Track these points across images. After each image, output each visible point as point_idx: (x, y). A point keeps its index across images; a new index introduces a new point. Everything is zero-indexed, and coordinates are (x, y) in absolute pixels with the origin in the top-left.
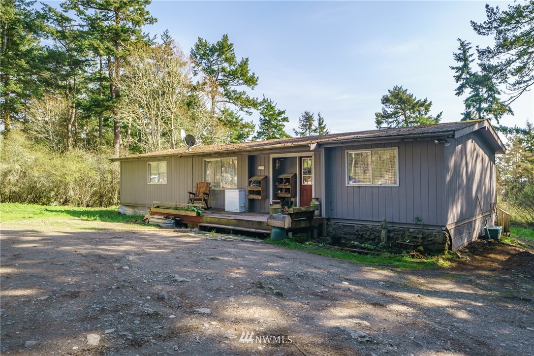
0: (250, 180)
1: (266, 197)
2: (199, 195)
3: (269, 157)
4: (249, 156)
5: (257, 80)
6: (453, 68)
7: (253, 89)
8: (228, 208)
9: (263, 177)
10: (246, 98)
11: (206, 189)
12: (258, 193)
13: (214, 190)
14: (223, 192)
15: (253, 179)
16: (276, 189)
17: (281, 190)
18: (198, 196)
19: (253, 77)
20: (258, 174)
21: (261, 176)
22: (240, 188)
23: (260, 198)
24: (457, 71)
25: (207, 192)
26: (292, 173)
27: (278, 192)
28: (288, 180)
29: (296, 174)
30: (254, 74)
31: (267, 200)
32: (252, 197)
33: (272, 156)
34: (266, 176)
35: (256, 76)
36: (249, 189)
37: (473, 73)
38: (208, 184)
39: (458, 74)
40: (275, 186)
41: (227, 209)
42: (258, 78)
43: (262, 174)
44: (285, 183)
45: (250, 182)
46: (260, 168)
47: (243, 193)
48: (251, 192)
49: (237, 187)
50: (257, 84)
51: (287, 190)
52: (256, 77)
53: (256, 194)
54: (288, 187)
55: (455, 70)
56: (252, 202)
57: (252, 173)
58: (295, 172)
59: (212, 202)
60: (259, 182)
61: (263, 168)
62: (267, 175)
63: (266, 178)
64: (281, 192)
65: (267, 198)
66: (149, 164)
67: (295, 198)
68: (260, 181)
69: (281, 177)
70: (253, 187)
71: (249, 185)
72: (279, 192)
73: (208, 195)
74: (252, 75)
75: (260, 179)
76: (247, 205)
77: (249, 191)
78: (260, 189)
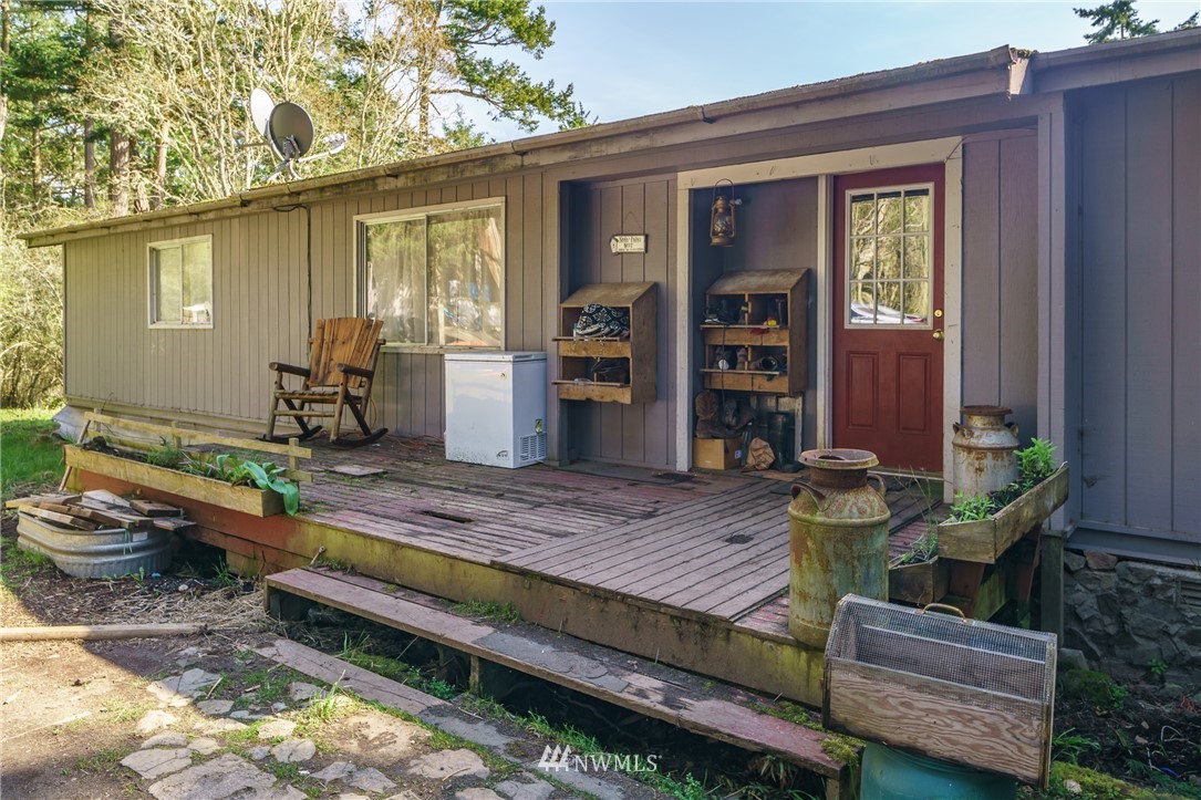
0: (571, 304)
1: (656, 392)
2: (325, 376)
3: (671, 188)
4: (563, 184)
5: (550, 32)
6: (1083, 13)
7: (540, 58)
8: (457, 446)
9: (637, 292)
10: (521, 81)
11: (359, 350)
12: (615, 370)
13: (398, 355)
14: (435, 364)
15: (585, 300)
16: (703, 353)
17: (732, 353)
18: (322, 384)
19: (539, 20)
20: (611, 273)
21: (629, 285)
22: (515, 343)
23: (625, 396)
24: (1097, 22)
25: (367, 365)
26: (792, 271)
27: (714, 364)
28: (769, 305)
29: (809, 277)
30: (542, 10)
31: (660, 407)
32: (580, 389)
33: (688, 180)
34: (655, 287)
35: (548, 18)
36: (568, 350)
37: (1143, 25)
38: (371, 326)
39: (1098, 29)
40: (699, 335)
41: (453, 449)
42: (553, 24)
43: (634, 274)
44: (759, 318)
45: (570, 317)
46: (618, 245)
47: (533, 369)
48: (578, 367)
49: (502, 343)
50: (550, 44)
51: (767, 359)
52: (548, 23)
53: (601, 379)
54: (771, 341)
55: (1090, 20)
56: (577, 414)
57: (578, 266)
58: (804, 265)
59: (390, 407)
60: (620, 317)
61: (637, 244)
62: (661, 279)
63: (656, 297)
64: (733, 364)
65: (656, 398)
66: (153, 250)
67: (803, 394)
68: (626, 311)
69: (730, 287)
70: (588, 342)
71: (567, 330)
72: (723, 364)
73: (369, 375)
74: (537, 12)
75: (626, 297)
76: (554, 431)
77: (564, 357)
78: (625, 350)
